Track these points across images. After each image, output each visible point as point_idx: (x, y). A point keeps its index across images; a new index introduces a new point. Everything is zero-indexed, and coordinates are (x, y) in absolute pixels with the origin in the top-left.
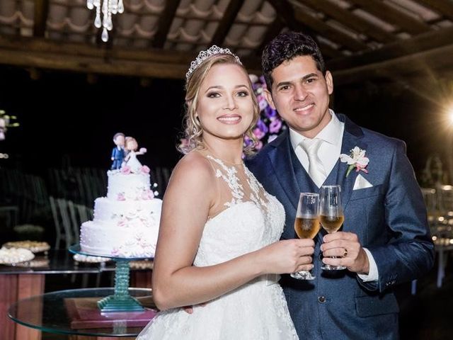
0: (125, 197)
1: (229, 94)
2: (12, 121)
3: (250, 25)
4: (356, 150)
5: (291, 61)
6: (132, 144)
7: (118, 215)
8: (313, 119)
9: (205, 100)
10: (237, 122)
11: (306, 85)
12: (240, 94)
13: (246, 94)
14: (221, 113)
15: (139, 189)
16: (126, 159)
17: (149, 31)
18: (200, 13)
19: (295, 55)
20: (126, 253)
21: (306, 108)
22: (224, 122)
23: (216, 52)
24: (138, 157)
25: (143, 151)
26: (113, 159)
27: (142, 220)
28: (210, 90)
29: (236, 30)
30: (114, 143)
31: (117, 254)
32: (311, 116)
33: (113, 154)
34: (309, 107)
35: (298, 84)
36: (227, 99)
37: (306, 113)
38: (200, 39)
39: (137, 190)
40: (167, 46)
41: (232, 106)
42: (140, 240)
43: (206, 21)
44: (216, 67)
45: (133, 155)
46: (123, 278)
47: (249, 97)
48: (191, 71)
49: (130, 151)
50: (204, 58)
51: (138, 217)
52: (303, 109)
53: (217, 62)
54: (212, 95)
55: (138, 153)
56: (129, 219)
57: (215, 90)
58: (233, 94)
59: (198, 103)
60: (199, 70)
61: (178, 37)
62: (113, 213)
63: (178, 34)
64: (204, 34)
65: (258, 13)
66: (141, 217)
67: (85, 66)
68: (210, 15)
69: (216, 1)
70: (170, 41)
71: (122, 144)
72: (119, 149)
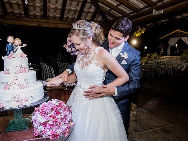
0: (10, 73)
3: (88, 12)
4: (126, 53)
16: (15, 50)
17: (59, 15)
18: (73, 9)
25: (25, 45)
26: (6, 50)
29: (84, 14)
30: (7, 41)
33: (7, 47)
38: (74, 17)
40: (64, 19)
42: (15, 98)
43: (75, 11)
45: (19, 48)
49: (17, 46)
51: (15, 83)
55: (22, 47)
56: (10, 85)
61: (67, 17)
62: (2, 82)
63: (67, 16)
64: (75, 16)
65: (90, 9)
66: (17, 83)
67: (40, 25)
68: (76, 10)
69: (77, 5)
70: (65, 18)
71: (12, 42)
72: (10, 44)
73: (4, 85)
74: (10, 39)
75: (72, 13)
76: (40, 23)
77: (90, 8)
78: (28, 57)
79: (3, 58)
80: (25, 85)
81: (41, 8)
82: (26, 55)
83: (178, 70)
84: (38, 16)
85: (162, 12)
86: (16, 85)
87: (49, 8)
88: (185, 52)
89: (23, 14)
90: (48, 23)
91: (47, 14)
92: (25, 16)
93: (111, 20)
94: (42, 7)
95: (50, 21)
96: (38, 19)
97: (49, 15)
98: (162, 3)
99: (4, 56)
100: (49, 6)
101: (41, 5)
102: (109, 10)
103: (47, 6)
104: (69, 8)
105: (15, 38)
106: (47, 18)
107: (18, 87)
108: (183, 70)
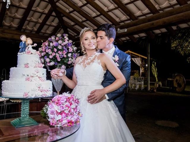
0: (29, 66)
1: (90, 39)
3: (50, 26)
7: (26, 75)
12: (93, 38)
13: (95, 38)
14: (89, 44)
15: (36, 61)
17: (16, 25)
18: (34, 20)
22: (90, 46)
25: (35, 45)
26: (20, 47)
27: (39, 77)
29: (46, 27)
33: (20, 45)
38: (33, 29)
39: (36, 62)
41: (91, 42)
42: (39, 88)
44: (86, 32)
46: (26, 109)
47: (96, 39)
48: (80, 35)
51: (37, 76)
53: (86, 31)
54: (86, 40)
55: (33, 46)
57: (86, 38)
58: (91, 38)
59: (83, 42)
60: (82, 34)
63: (25, 27)
64: (35, 28)
65: (52, 23)
68: (37, 21)
69: (40, 17)
70: (23, 29)
71: (25, 40)
72: (23, 42)
75: (32, 24)
77: (53, 21)
83: (133, 89)
85: (126, 31)
88: (136, 72)
90: (3, 32)
93: (73, 36)
95: (6, 31)
97: (4, 24)
98: (125, 23)
100: (7, 14)
102: (73, 26)
104: (30, 18)
108: (137, 89)
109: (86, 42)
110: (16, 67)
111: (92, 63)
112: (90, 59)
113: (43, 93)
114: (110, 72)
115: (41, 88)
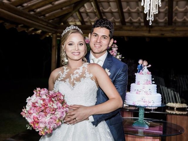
0: (140, 83)
2: (122, 56)
5: (102, 28)
6: (145, 63)
8: (99, 51)
9: (68, 46)
10: (79, 55)
11: (103, 38)
12: (80, 44)
13: (82, 44)
14: (73, 51)
15: (145, 80)
19: (104, 27)
20: (137, 104)
21: (98, 46)
22: (74, 55)
23: (73, 28)
24: (148, 68)
25: (150, 66)
26: (138, 69)
27: (145, 92)
28: (69, 43)
30: (138, 63)
31: (134, 104)
32: (99, 49)
33: (138, 67)
34: (99, 46)
35: (100, 37)
36: (75, 46)
37: (97, 47)
41: (77, 49)
42: (142, 99)
45: (146, 67)
48: (63, 34)
49: (145, 66)
50: (68, 30)
51: (143, 91)
52: (97, 46)
54: (70, 44)
55: (148, 67)
56: (140, 91)
57: (71, 43)
58: (78, 44)
62: (135, 89)
66: (144, 91)
67: (163, 35)
71: (142, 63)
72: (140, 65)
73: (136, 92)
74: (140, 62)
76: (163, 33)
78: (151, 74)
79: (135, 74)
80: (149, 93)
81: (166, 14)
82: (150, 73)
84: (162, 23)
86: (143, 92)
87: (176, 12)
89: (142, 22)
90: (174, 31)
91: (174, 19)
92: (145, 24)
94: (167, 12)
95: (178, 29)
96: (161, 26)
97: (176, 20)
99: (136, 73)
100: (177, 10)
101: (166, 10)
103: (174, 10)
105: (143, 60)
106: (173, 24)
107: (144, 93)
109: (70, 49)
110: (135, 83)
111: (83, 78)
112: (77, 73)
113: (145, 103)
114: (103, 90)
115: (143, 100)
